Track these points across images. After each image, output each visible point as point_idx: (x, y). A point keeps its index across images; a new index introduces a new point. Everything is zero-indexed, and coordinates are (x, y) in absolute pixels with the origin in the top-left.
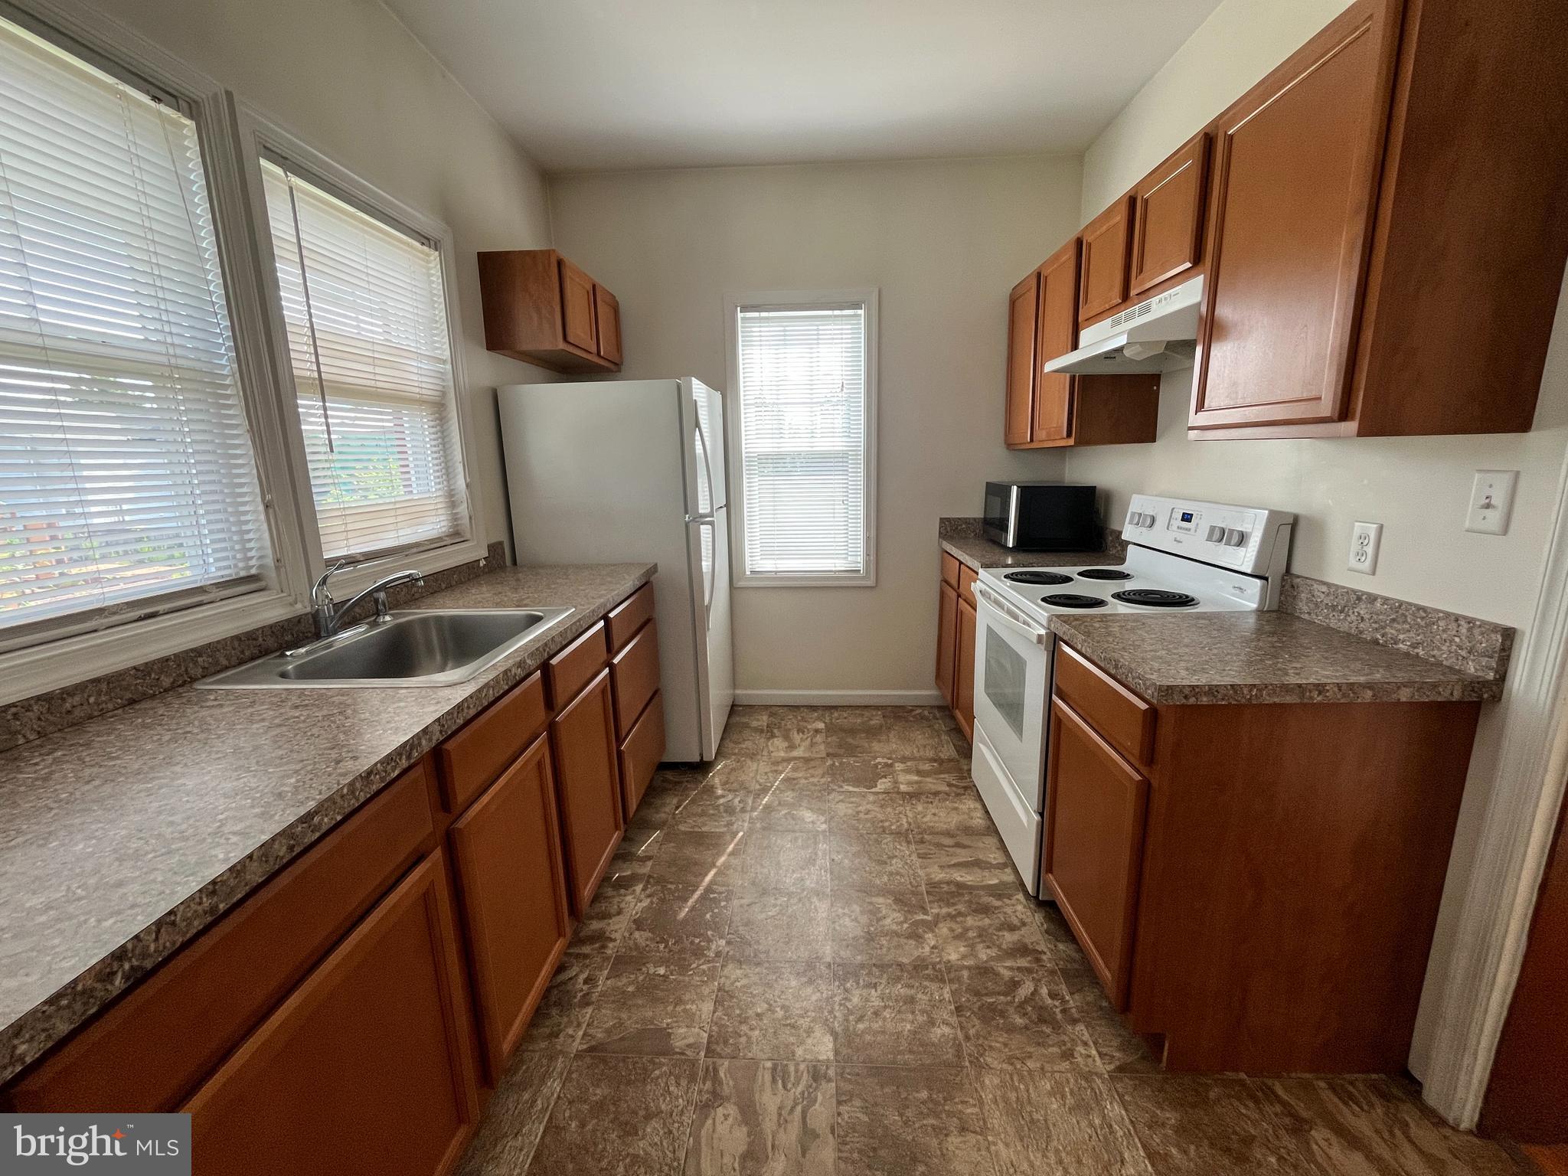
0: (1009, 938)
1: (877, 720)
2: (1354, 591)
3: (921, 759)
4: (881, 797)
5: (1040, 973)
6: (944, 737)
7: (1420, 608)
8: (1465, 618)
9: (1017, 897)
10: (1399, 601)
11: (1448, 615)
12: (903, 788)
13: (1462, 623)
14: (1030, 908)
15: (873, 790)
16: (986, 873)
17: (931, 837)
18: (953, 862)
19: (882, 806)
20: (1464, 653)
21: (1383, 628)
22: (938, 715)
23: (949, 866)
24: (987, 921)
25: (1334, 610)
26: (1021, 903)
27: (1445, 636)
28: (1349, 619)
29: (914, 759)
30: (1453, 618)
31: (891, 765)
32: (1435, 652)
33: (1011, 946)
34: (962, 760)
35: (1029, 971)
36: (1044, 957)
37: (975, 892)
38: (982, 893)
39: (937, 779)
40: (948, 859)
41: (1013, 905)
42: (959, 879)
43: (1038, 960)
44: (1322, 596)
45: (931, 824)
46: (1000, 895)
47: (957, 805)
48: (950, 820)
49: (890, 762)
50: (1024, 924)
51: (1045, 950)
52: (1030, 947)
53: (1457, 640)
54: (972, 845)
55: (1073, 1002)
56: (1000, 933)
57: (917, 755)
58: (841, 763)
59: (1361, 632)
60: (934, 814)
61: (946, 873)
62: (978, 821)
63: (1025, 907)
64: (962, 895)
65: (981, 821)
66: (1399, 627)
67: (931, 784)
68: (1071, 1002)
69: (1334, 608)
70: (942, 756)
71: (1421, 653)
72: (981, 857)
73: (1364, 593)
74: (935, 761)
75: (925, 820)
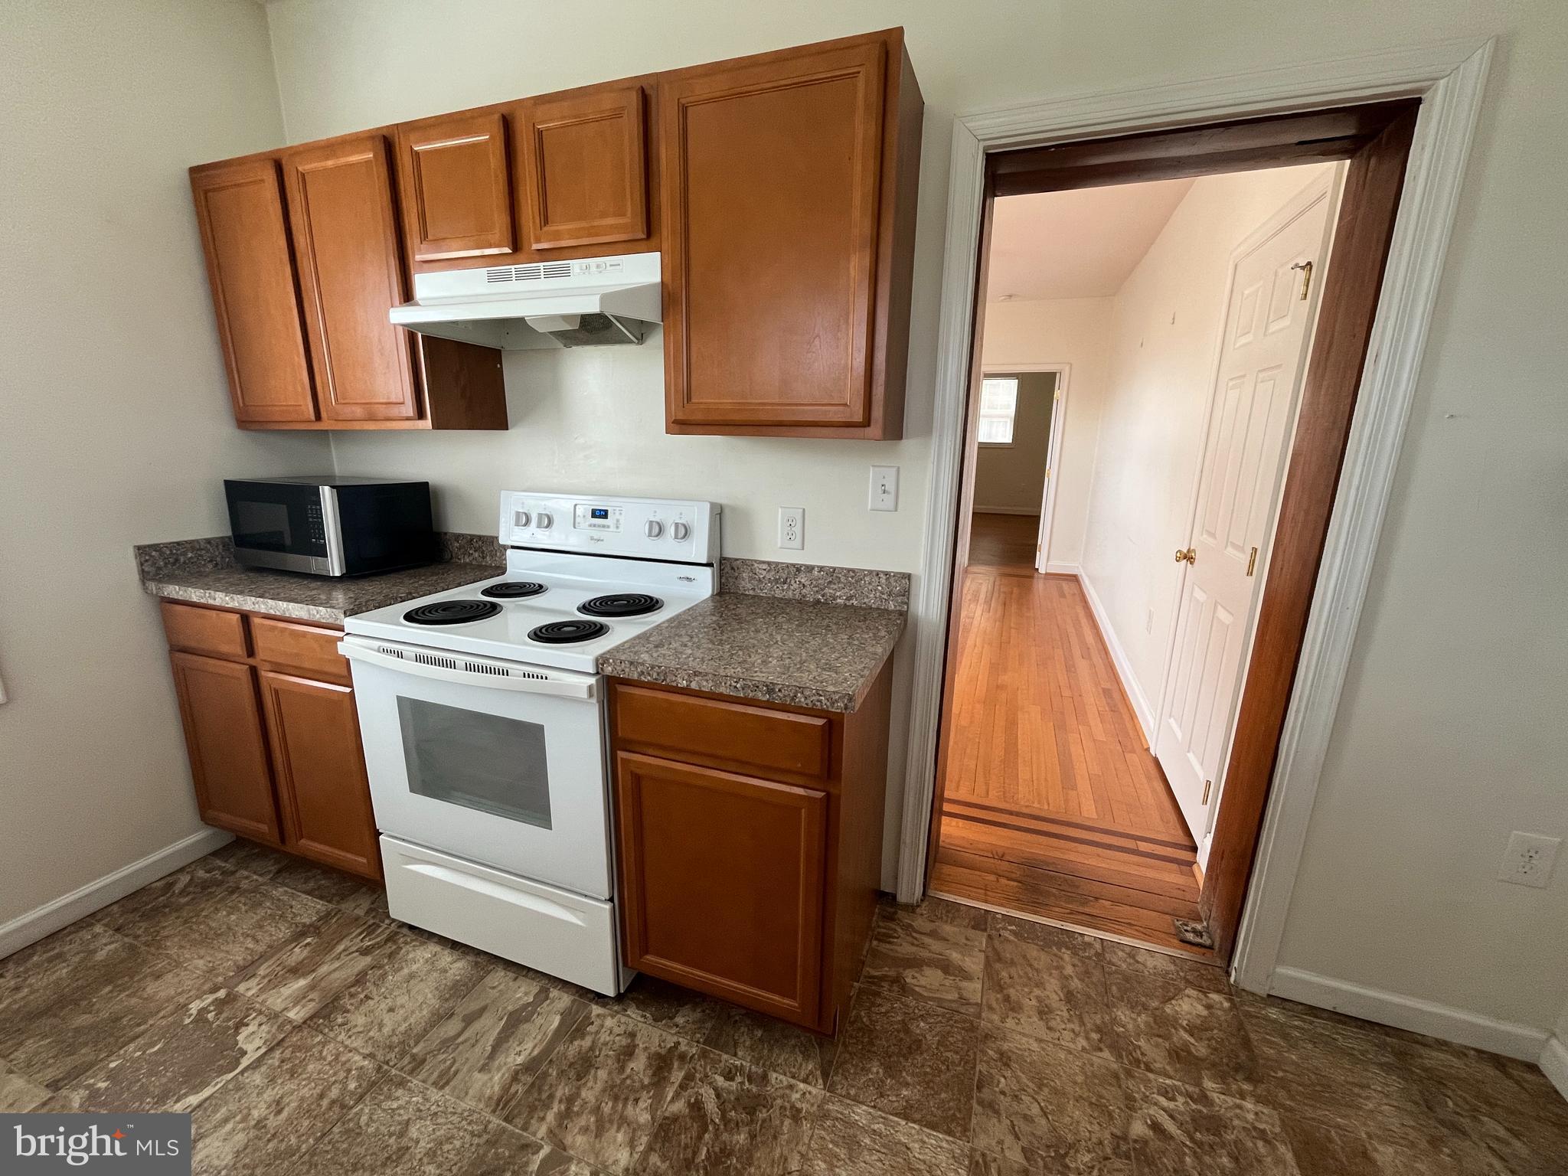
0: (639, 1065)
1: (106, 946)
2: (794, 565)
3: (273, 949)
4: (275, 1059)
5: (698, 1067)
6: (278, 892)
7: (849, 570)
8: (882, 572)
9: (594, 1014)
10: (831, 567)
11: (871, 572)
12: (296, 1014)
13: (882, 575)
14: (617, 1012)
15: (245, 1062)
16: (538, 1021)
17: (421, 1045)
18: (489, 1049)
19: (293, 1073)
20: (885, 597)
21: (822, 590)
22: (228, 866)
23: (492, 1056)
24: (602, 1074)
25: (777, 583)
26: (604, 1016)
27: (870, 587)
28: (792, 588)
29: (263, 957)
30: (874, 574)
31: (231, 999)
32: (866, 600)
33: (650, 1072)
34: (343, 906)
35: (689, 1077)
36: (683, 1048)
37: (553, 1056)
38: (561, 1048)
39: (338, 958)
40: (478, 1049)
41: (602, 1026)
42: (520, 1060)
43: (682, 1057)
44: (764, 573)
45: (402, 1028)
46: (577, 1030)
47: (406, 971)
48: (421, 999)
49: (222, 994)
50: (632, 1035)
51: (675, 1039)
52: (663, 1052)
53: (880, 588)
54: (483, 1004)
55: (742, 1060)
56: (628, 1071)
57: (261, 948)
58: (112, 1076)
59: (804, 596)
60: (391, 1010)
61: (499, 1069)
62: (457, 967)
63: (613, 1017)
64: (546, 1075)
65: (460, 964)
66: (835, 587)
67: (336, 969)
68: (744, 1063)
69: (777, 581)
70: (307, 921)
71: (855, 603)
72: (510, 1008)
73: (801, 565)
74: (303, 934)
75: (386, 1030)
